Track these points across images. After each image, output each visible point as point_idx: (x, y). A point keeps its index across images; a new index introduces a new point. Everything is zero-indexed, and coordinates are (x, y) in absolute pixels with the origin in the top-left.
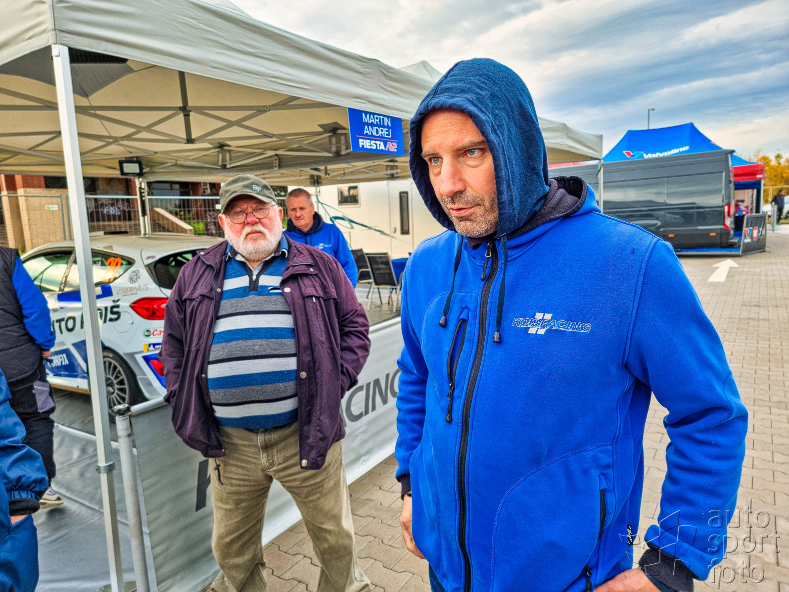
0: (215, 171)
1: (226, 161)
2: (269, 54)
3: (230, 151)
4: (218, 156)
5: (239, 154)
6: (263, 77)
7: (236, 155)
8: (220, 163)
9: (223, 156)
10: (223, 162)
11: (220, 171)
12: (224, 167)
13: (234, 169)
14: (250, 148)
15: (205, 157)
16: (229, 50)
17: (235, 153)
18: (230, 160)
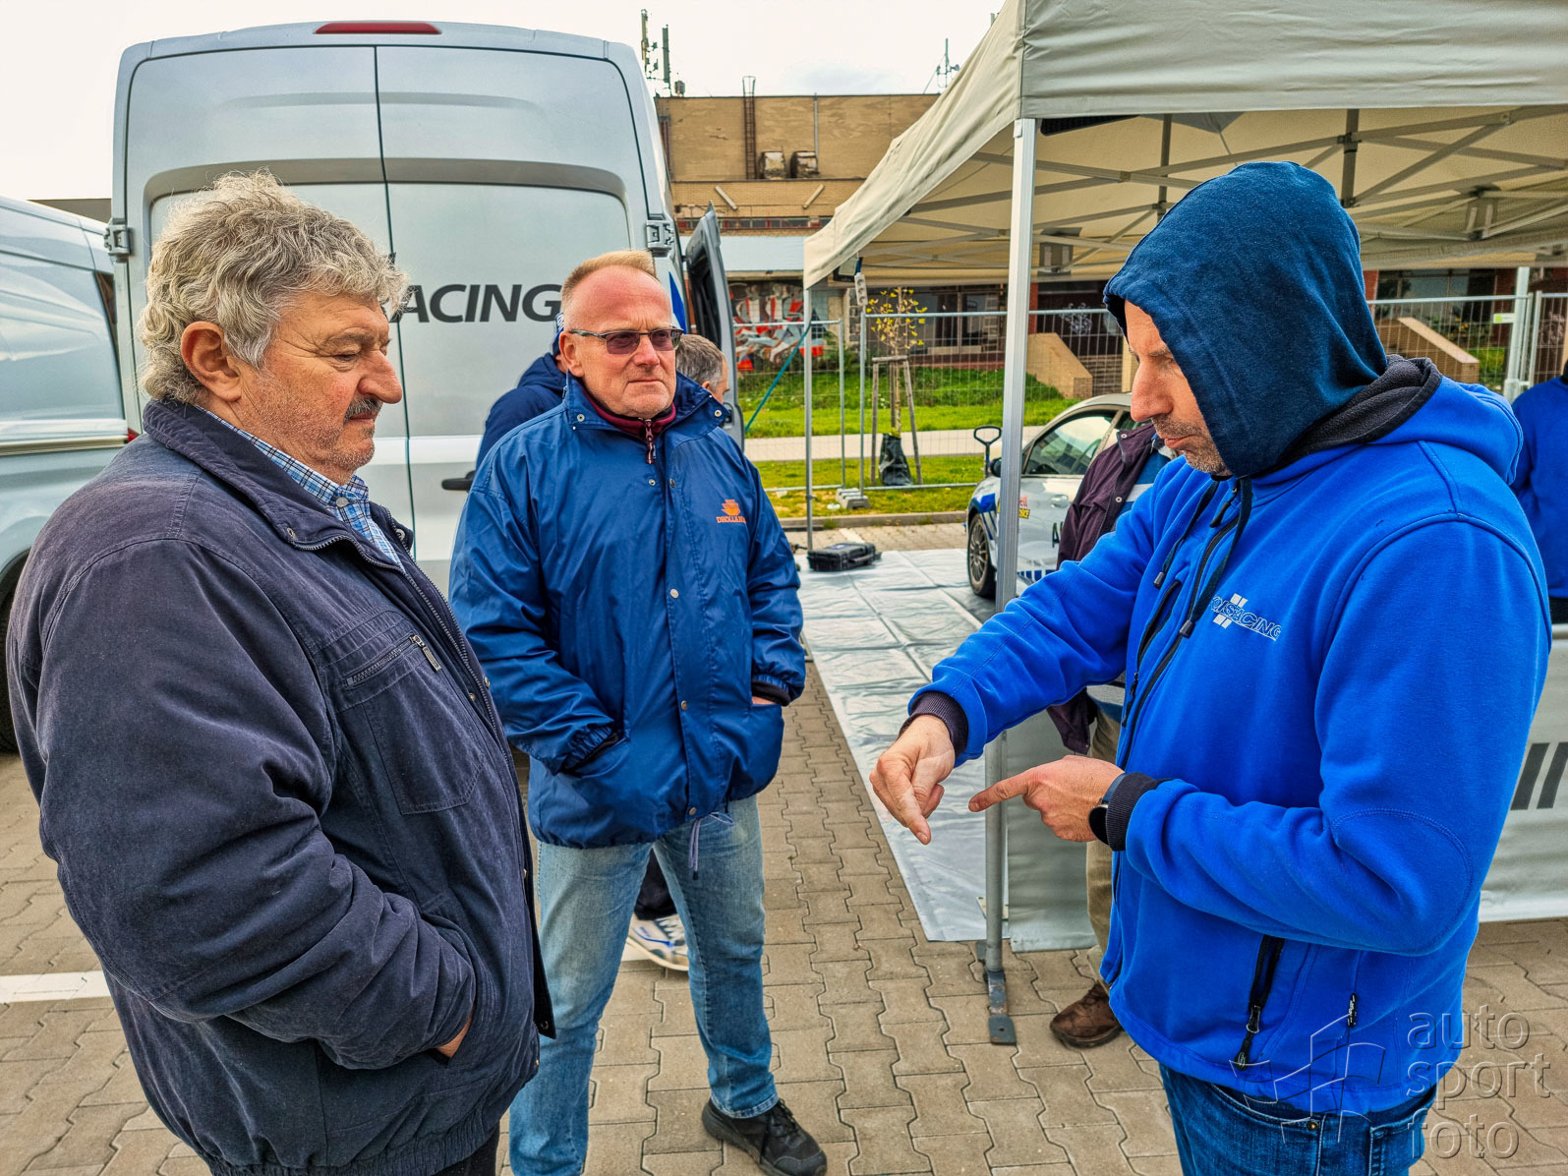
0: (1455, 247)
1: (1483, 224)
2: (1431, 32)
3: (1495, 200)
4: (1468, 213)
5: (1514, 206)
6: (1405, 84)
7: (1508, 207)
8: (1470, 229)
9: (1478, 213)
10: (1476, 224)
11: (1465, 246)
12: (1476, 236)
13: (1496, 241)
14: (1540, 190)
15: (1441, 218)
16: (1334, 48)
17: (1506, 203)
18: (1493, 221)
